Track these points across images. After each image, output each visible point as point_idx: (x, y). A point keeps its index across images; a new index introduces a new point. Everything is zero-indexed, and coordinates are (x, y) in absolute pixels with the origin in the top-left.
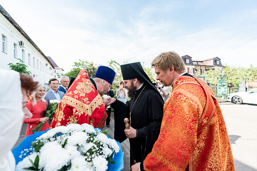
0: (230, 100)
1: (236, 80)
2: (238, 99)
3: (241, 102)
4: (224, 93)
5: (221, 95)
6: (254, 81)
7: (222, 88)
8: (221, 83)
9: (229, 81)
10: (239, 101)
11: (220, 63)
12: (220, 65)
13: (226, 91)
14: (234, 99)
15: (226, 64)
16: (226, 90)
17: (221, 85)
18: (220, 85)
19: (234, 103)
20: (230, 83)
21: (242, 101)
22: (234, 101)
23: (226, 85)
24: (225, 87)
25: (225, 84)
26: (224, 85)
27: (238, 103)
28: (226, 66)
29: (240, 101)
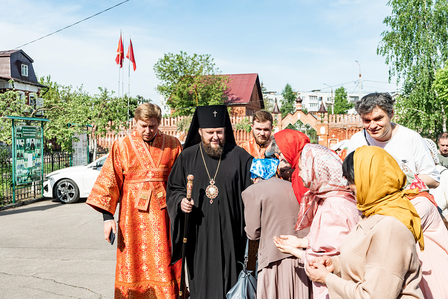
0: (49, 194)
1: (64, 129)
2: (70, 187)
3: (76, 196)
4: (33, 170)
5: (26, 178)
6: (107, 134)
7: (29, 156)
8: (25, 138)
9: (47, 134)
10: (71, 195)
11: (31, 71)
12: (31, 79)
13: (38, 165)
14: (60, 188)
15: (49, 79)
16: (40, 160)
17: (25, 145)
18: (22, 144)
19: (58, 200)
20: (49, 137)
21: (77, 193)
22: (60, 194)
23: (39, 145)
24: (38, 151)
25: (36, 142)
26: (33, 145)
27: (70, 199)
28: (48, 85)
29: (73, 194)
